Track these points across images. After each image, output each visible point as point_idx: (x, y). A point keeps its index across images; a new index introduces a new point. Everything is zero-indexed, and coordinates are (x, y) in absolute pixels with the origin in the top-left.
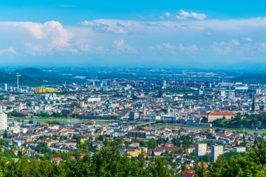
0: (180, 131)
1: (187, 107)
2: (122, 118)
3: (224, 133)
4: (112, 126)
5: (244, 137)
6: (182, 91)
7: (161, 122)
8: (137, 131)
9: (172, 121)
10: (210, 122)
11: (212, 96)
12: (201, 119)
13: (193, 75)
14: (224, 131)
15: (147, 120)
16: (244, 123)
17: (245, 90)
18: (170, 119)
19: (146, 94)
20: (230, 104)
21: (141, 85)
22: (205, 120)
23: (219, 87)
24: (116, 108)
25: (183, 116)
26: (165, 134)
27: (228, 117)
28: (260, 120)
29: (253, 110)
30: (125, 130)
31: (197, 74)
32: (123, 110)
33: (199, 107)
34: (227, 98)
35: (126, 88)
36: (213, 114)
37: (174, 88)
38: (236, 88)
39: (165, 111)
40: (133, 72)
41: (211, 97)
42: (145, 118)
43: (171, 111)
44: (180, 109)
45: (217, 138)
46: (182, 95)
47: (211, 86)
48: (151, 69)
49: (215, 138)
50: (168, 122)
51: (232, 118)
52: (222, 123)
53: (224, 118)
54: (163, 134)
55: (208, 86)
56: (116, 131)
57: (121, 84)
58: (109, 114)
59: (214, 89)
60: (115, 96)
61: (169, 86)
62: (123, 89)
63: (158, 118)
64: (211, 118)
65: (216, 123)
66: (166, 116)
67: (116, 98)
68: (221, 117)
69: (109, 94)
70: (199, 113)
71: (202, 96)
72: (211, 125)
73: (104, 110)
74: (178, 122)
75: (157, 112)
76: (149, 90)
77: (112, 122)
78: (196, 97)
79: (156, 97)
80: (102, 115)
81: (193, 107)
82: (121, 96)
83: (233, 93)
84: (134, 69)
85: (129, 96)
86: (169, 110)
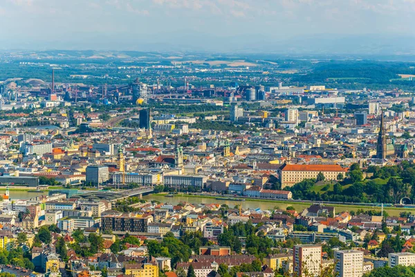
0: (223, 212)
1: (221, 150)
2: (68, 181)
3: (331, 216)
4: (55, 203)
5: (384, 225)
6: (189, 109)
7: (167, 188)
8: (120, 215)
9: (192, 188)
10: (287, 189)
11: (267, 122)
12: (265, 180)
13: (199, 67)
14: (331, 209)
15: (131, 186)
16: (370, 189)
17: (338, 105)
18: (188, 183)
19: (104, 118)
20: (319, 142)
21: (84, 95)
22: (275, 183)
23: (271, 97)
24: (46, 156)
25: (218, 175)
26: (190, 221)
27: (330, 176)
28: (409, 181)
29: (380, 156)
30: (90, 214)
31: (207, 66)
32: (65, 161)
33: (248, 151)
34: (302, 125)
35: (49, 104)
36: (292, 169)
37: (165, 100)
38: (317, 101)
39: (171, 162)
40: (52, 62)
41: (264, 124)
42: (124, 180)
43: (186, 161)
44: (204, 155)
45: (321, 228)
46: (193, 121)
47: (253, 97)
48: (90, 53)
49: (315, 229)
50: (184, 189)
51: (340, 176)
52: (316, 189)
53: (321, 178)
54: (184, 220)
55: (247, 95)
56: (68, 215)
57: (34, 93)
58: (34, 171)
59: (263, 103)
60: (29, 124)
61: (152, 96)
62: (43, 106)
63: (157, 179)
64: (290, 178)
65: (301, 191)
66: (175, 173)
67: (36, 130)
68: (314, 175)
69: (13, 119)
70: (255, 165)
71: (242, 121)
72: (290, 195)
73: (17, 161)
74: (208, 188)
75: (151, 164)
76: (108, 108)
77: (51, 193)
78: (229, 124)
79: (132, 125)
80: (17, 174)
81: (233, 150)
82: (45, 124)
83: (314, 114)
84: (49, 53)
85: (66, 124)
86: (180, 160)
